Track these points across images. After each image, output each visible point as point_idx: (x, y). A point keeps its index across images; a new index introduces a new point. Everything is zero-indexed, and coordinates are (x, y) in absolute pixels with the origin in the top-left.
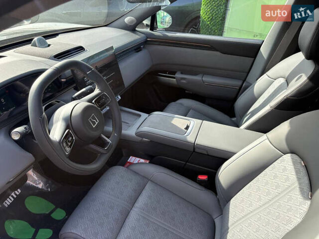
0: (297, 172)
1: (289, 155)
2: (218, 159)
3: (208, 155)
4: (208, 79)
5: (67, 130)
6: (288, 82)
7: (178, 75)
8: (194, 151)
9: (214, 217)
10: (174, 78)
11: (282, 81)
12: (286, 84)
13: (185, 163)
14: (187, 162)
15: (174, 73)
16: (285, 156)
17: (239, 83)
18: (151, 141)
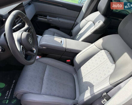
0: (107, 56)
1: (103, 50)
2: (75, 53)
3: (71, 52)
4: (61, 20)
5: (21, 46)
6: (94, 23)
7: (48, 17)
8: (66, 51)
9: (73, 75)
10: (46, 19)
11: (91, 22)
12: (93, 24)
13: (61, 56)
14: (62, 56)
15: (46, 16)
16: (101, 51)
17: (73, 22)
18: (47, 48)
